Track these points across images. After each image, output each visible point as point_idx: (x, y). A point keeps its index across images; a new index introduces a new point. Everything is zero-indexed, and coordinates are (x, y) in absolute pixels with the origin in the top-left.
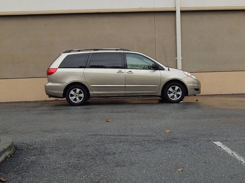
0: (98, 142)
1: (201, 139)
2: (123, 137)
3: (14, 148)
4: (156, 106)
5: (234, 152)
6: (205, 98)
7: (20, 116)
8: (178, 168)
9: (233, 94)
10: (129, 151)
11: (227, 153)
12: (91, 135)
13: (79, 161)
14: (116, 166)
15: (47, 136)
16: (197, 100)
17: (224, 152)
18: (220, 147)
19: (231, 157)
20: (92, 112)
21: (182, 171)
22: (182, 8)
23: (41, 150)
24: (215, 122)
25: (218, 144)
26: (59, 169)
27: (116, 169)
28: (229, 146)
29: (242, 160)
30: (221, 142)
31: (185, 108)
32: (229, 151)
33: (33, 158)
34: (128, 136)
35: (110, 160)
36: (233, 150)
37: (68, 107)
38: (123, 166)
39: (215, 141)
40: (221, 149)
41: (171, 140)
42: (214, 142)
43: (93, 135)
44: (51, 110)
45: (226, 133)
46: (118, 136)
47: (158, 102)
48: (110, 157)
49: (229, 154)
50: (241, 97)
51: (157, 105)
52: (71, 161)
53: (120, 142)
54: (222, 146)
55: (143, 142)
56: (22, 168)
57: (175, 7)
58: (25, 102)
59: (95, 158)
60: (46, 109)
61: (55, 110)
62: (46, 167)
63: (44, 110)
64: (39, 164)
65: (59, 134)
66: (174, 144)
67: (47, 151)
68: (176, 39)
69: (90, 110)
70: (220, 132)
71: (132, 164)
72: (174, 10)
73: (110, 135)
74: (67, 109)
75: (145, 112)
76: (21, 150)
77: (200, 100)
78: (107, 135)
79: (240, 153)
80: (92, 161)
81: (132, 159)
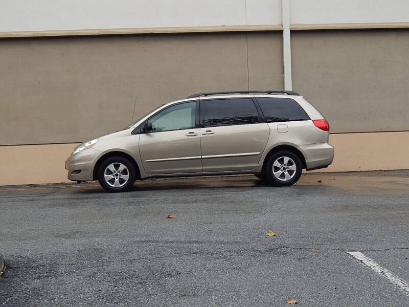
0: (150, 254)
1: (328, 247)
2: (194, 245)
3: (3, 265)
4: (251, 191)
5: (385, 271)
6: (334, 177)
7: (17, 210)
8: (290, 299)
9: (380, 170)
10: (205, 268)
11: (373, 272)
12: (139, 242)
13: (116, 288)
14: (182, 296)
15: (63, 244)
16: (320, 182)
17: (369, 270)
18: (361, 261)
19: (381, 278)
20: (141, 202)
21: (296, 303)
22: (294, 25)
23: (50, 269)
24: (351, 218)
25: (358, 255)
26: (81, 302)
27: (181, 300)
28: (376, 260)
29: (400, 284)
30: (362, 252)
31: (299, 195)
32: (377, 268)
33: (37, 283)
34: (202, 242)
35: (171, 285)
36: (383, 265)
37: (101, 195)
38: (194, 295)
39: (352, 251)
40: (363, 264)
41: (276, 250)
42: (351, 253)
43: (142, 242)
44: (72, 198)
45: (370, 237)
46: (184, 243)
47: (253, 185)
48: (172, 280)
49: (377, 274)
50: (394, 176)
51: (252, 189)
52: (103, 288)
53: (190, 253)
54: (364, 260)
55: (229, 254)
56: (17, 300)
57: (282, 25)
58: (27, 185)
59: (146, 282)
60: (63, 197)
61: (78, 199)
62: (58, 299)
63: (61, 199)
64: (47, 294)
65: (84, 241)
66: (282, 257)
67: (62, 270)
68: (283, 78)
69: (137, 198)
70: (360, 235)
71: (209, 292)
72: (279, 28)
73: (172, 242)
74: (100, 197)
75: (232, 202)
76: (15, 269)
77: (326, 181)
78: (167, 242)
79: (395, 273)
80: (140, 288)
81: (208, 284)
